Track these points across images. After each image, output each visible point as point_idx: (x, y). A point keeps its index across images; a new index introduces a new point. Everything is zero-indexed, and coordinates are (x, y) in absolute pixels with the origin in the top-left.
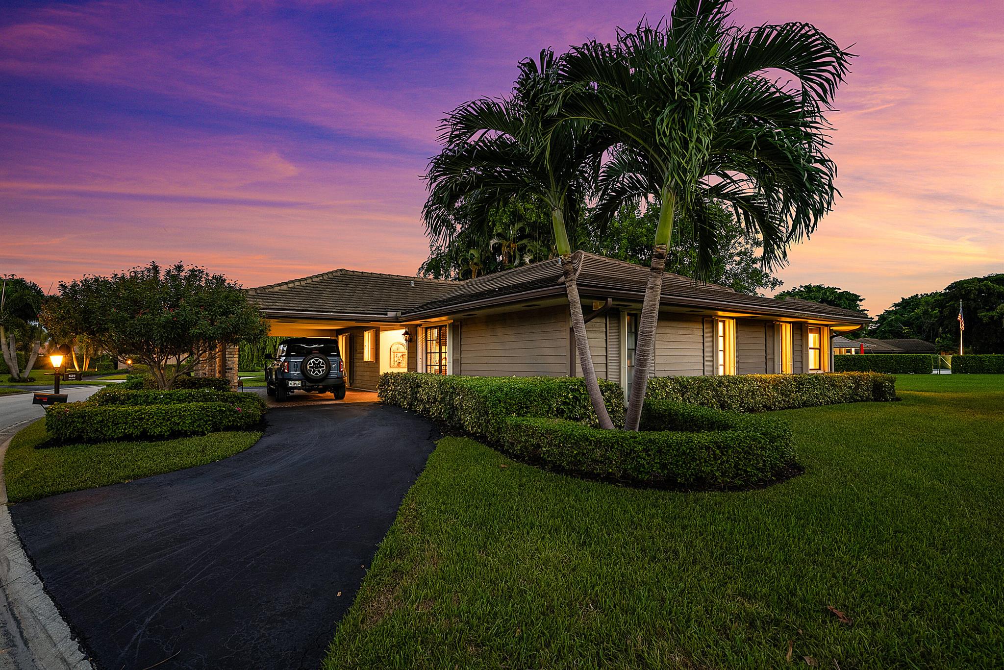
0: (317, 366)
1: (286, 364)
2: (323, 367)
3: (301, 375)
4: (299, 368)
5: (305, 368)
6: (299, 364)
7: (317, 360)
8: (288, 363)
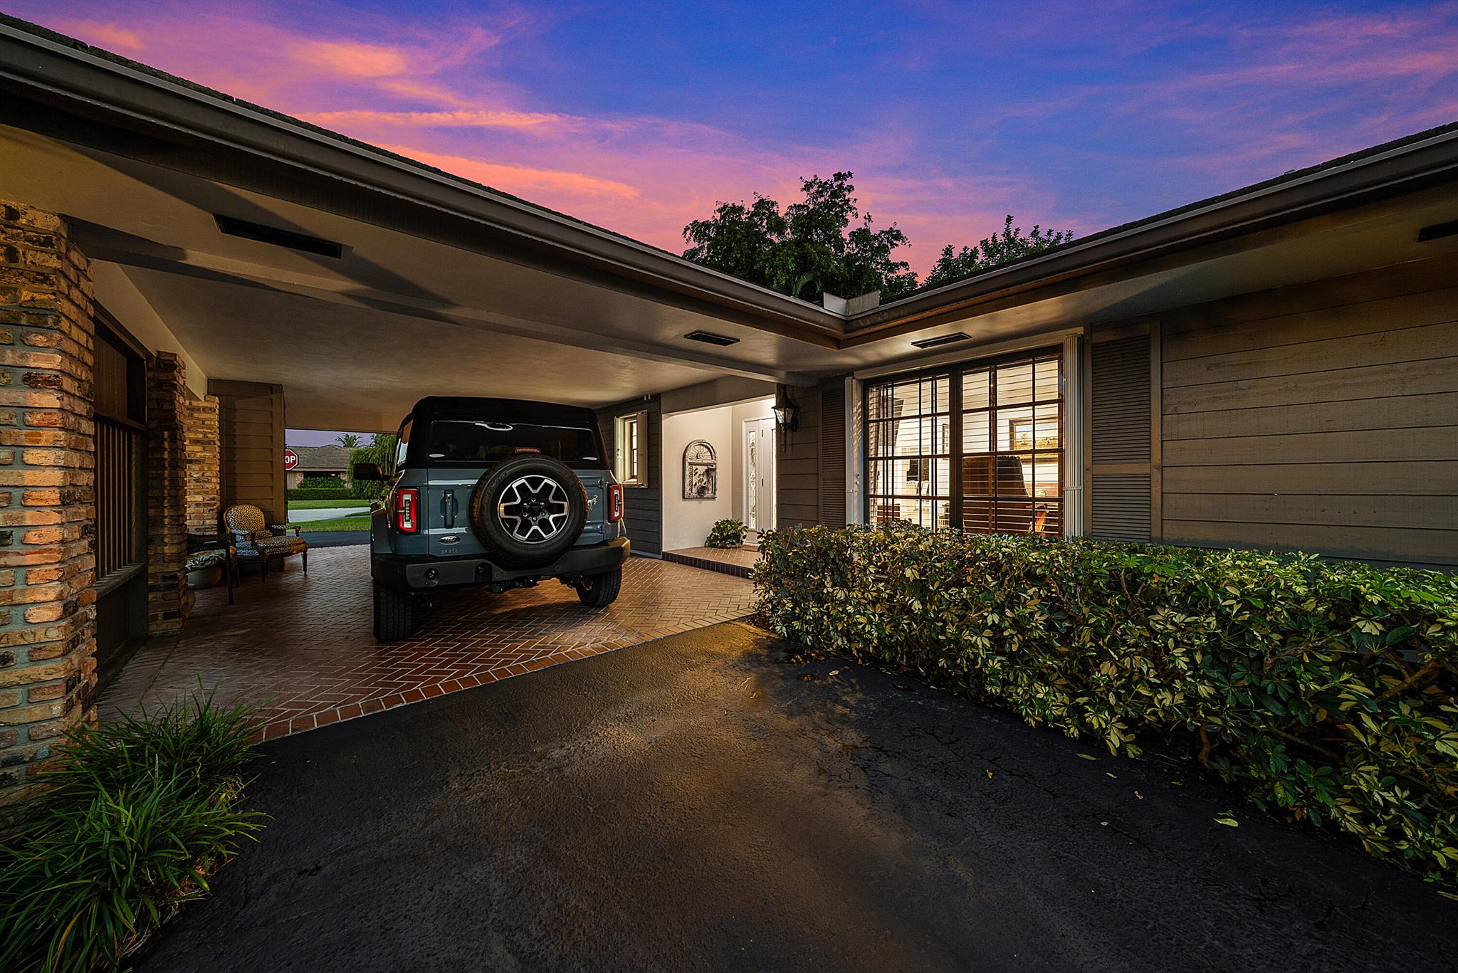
0: (536, 503)
1: (407, 497)
2: (561, 509)
3: (472, 541)
4: (462, 515)
5: (487, 515)
6: (463, 499)
7: (535, 483)
8: (416, 495)
